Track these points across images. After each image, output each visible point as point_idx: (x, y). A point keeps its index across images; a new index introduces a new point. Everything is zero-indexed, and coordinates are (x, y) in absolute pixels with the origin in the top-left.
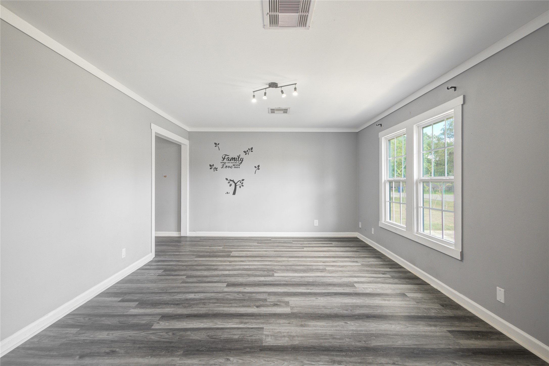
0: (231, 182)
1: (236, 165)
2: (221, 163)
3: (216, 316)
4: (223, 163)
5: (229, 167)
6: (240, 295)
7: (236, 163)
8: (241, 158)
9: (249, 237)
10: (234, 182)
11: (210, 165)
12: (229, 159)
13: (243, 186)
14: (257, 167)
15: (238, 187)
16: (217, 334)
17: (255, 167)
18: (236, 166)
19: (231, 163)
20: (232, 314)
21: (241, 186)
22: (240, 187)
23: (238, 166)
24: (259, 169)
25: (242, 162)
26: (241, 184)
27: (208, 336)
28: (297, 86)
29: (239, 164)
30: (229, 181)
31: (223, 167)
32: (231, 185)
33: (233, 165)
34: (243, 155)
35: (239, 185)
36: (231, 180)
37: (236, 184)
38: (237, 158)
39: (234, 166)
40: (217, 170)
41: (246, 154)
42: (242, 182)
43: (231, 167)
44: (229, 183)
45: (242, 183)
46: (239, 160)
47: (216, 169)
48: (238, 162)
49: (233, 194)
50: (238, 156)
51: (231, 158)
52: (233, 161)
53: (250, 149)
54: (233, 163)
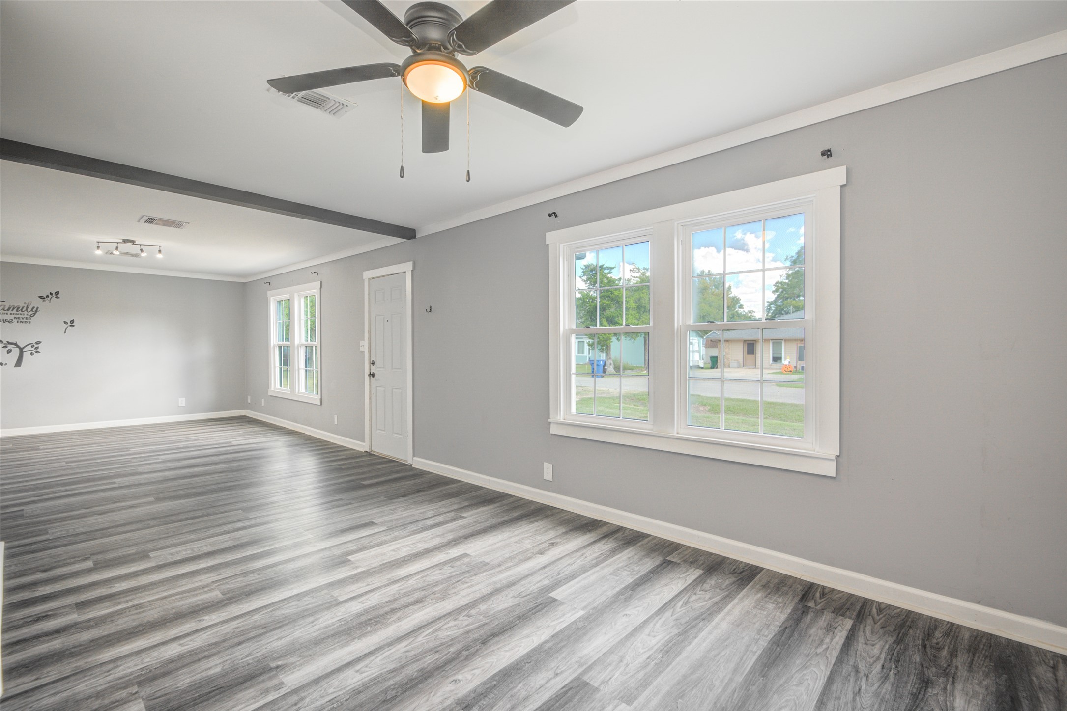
0: (10, 347)
1: (21, 318)
5: (5, 321)
7: (21, 314)
8: (34, 308)
10: (18, 346)
12: (4, 308)
13: (38, 352)
14: (70, 323)
15: (26, 355)
17: (66, 323)
18: (23, 319)
19: (9, 314)
21: (34, 353)
22: (32, 354)
23: (26, 320)
24: (74, 326)
25: (35, 314)
26: (33, 349)
28: (161, 249)
29: (28, 316)
30: (4, 344)
32: (9, 351)
34: (37, 303)
35: (31, 351)
36: (9, 343)
37: (21, 349)
38: (23, 307)
39: (18, 320)
41: (44, 301)
42: (36, 346)
43: (11, 320)
44: (5, 347)
45: (37, 348)
46: (29, 310)
48: (25, 313)
49: (16, 366)
50: (25, 304)
51: (10, 306)
52: (15, 311)
53: (54, 295)
54: (13, 314)
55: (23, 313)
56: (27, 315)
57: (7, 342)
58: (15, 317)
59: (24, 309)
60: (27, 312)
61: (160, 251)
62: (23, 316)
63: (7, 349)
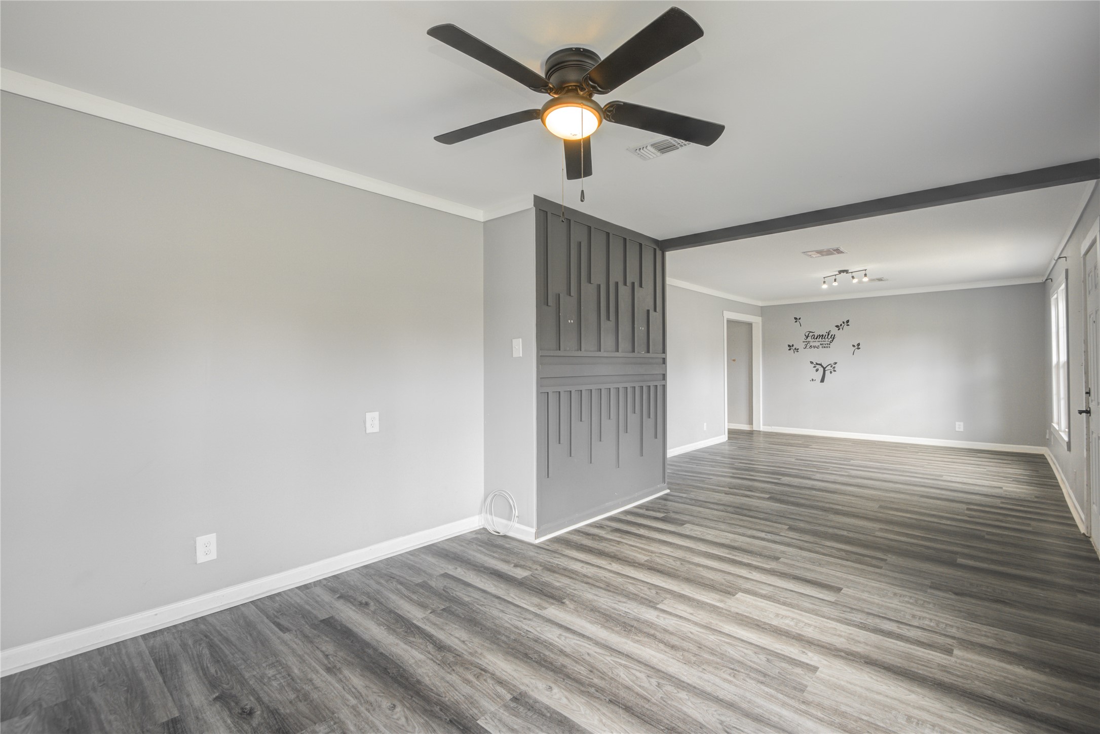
0: (818, 367)
1: (824, 345)
2: (804, 342)
4: (807, 342)
5: (814, 347)
7: (824, 341)
8: (832, 335)
10: (822, 366)
11: (789, 346)
12: (814, 337)
13: (835, 371)
14: (856, 346)
15: (827, 373)
17: (854, 346)
19: (817, 341)
21: (833, 371)
22: (831, 372)
23: (827, 345)
24: (859, 348)
25: (833, 340)
26: (832, 368)
28: (867, 272)
29: (829, 343)
30: (814, 365)
31: (806, 348)
32: (817, 370)
33: (821, 344)
34: (834, 331)
35: (830, 370)
36: (817, 364)
37: (824, 369)
38: (826, 335)
39: (822, 346)
40: (798, 352)
41: (839, 329)
42: (834, 366)
43: (818, 346)
45: (834, 368)
46: (829, 338)
47: (797, 350)
48: (827, 340)
49: (821, 382)
50: (827, 333)
51: (818, 335)
52: (820, 340)
53: (845, 323)
54: (820, 342)
56: (829, 341)
59: (826, 337)
61: (865, 275)
62: (825, 343)
63: (816, 368)
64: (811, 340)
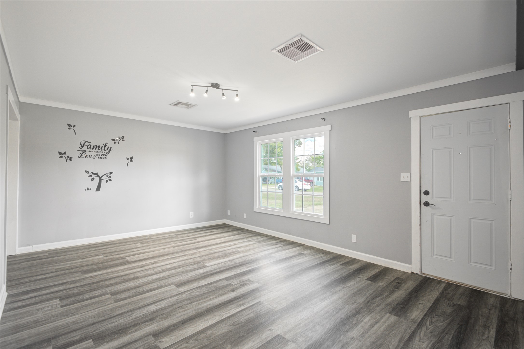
0: (94, 176)
2: (78, 151)
3: (210, 311)
4: (82, 151)
5: (90, 157)
6: (203, 288)
7: (100, 152)
8: (109, 147)
9: (120, 240)
10: (98, 176)
11: (60, 153)
12: (90, 147)
13: (110, 180)
14: (130, 159)
15: (103, 182)
16: (235, 321)
17: (128, 159)
18: (102, 156)
19: (93, 152)
20: (222, 304)
22: (107, 181)
23: (104, 157)
24: (132, 161)
25: (109, 152)
27: (230, 325)
29: (105, 154)
30: (90, 174)
31: (81, 157)
32: (93, 179)
33: (97, 155)
34: (110, 144)
35: (107, 179)
36: (93, 173)
37: (100, 178)
38: (102, 147)
39: (99, 156)
40: (71, 160)
41: (115, 143)
42: (109, 175)
43: (94, 156)
44: (90, 176)
45: (110, 177)
47: (70, 158)
48: (103, 151)
49: (96, 190)
50: (103, 144)
51: (94, 145)
52: (97, 150)
53: (121, 138)
54: (96, 152)
55: (102, 151)
56: (105, 152)
57: (92, 172)
58: (97, 154)
59: (103, 148)
60: (105, 150)
62: (102, 154)
63: (91, 178)
64: (87, 150)
